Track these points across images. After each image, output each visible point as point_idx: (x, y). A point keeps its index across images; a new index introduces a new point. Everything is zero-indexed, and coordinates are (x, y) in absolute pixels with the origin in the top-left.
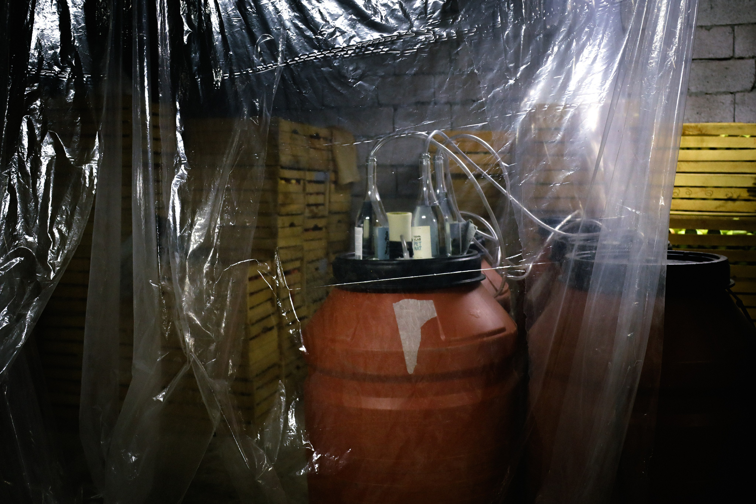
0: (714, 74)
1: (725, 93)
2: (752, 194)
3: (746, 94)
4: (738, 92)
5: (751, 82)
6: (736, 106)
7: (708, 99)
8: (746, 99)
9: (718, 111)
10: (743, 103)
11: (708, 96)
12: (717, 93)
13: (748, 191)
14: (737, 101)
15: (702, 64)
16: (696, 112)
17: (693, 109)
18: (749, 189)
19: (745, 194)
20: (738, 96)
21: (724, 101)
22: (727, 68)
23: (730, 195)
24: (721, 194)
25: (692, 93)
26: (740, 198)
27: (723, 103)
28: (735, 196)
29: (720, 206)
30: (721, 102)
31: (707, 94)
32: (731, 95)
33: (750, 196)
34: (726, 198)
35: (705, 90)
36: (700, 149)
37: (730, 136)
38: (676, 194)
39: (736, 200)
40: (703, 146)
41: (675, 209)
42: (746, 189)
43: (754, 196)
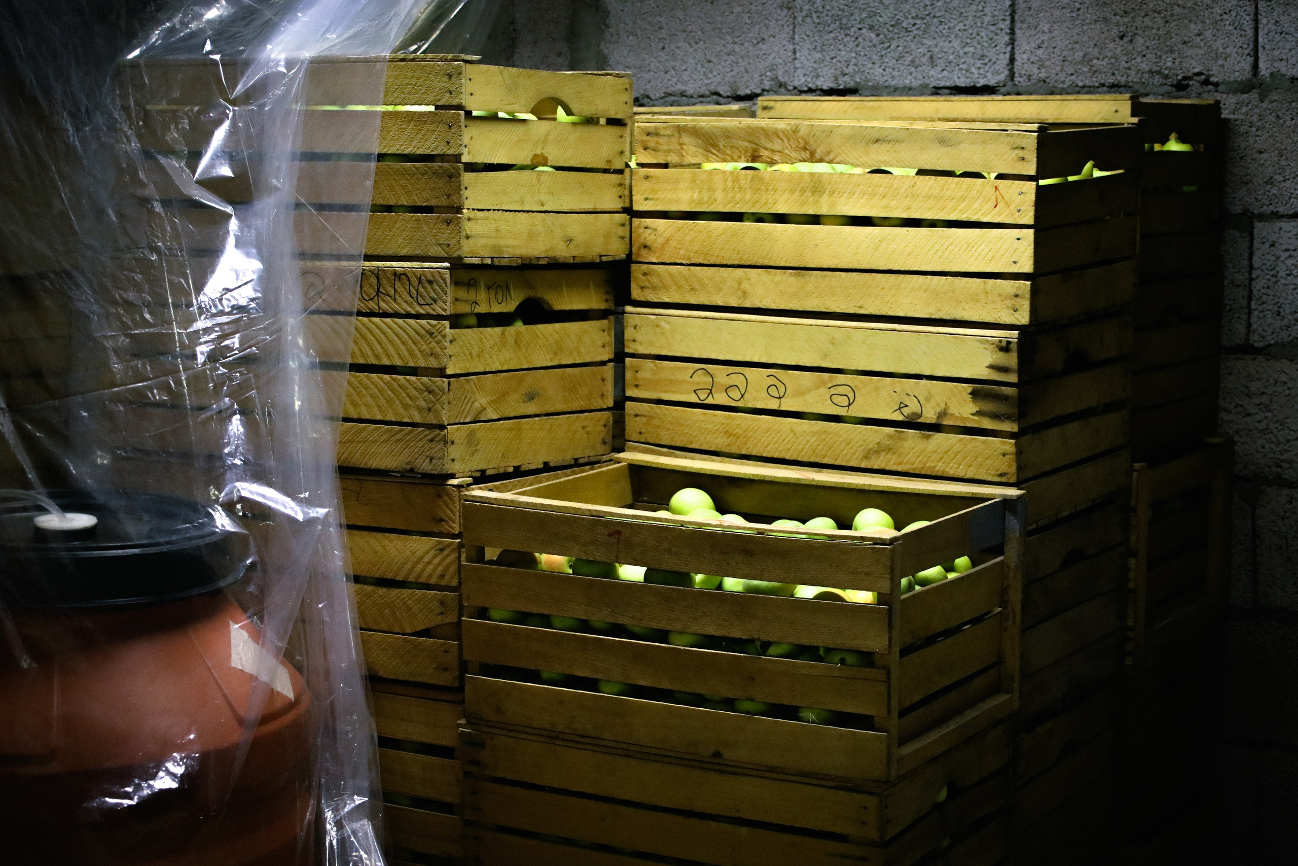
2: (988, 406)
6: (1263, 7)
9: (1194, 28)
13: (974, 394)
16: (1115, 32)
17: (1106, 20)
18: (979, 387)
19: (964, 408)
23: (912, 407)
24: (881, 401)
26: (946, 422)
28: (930, 416)
29: (878, 450)
33: (980, 413)
34: (898, 417)
36: (815, 220)
37: (921, 172)
38: (736, 394)
39: (936, 428)
40: (823, 209)
41: (734, 450)
42: (969, 387)
43: (995, 416)
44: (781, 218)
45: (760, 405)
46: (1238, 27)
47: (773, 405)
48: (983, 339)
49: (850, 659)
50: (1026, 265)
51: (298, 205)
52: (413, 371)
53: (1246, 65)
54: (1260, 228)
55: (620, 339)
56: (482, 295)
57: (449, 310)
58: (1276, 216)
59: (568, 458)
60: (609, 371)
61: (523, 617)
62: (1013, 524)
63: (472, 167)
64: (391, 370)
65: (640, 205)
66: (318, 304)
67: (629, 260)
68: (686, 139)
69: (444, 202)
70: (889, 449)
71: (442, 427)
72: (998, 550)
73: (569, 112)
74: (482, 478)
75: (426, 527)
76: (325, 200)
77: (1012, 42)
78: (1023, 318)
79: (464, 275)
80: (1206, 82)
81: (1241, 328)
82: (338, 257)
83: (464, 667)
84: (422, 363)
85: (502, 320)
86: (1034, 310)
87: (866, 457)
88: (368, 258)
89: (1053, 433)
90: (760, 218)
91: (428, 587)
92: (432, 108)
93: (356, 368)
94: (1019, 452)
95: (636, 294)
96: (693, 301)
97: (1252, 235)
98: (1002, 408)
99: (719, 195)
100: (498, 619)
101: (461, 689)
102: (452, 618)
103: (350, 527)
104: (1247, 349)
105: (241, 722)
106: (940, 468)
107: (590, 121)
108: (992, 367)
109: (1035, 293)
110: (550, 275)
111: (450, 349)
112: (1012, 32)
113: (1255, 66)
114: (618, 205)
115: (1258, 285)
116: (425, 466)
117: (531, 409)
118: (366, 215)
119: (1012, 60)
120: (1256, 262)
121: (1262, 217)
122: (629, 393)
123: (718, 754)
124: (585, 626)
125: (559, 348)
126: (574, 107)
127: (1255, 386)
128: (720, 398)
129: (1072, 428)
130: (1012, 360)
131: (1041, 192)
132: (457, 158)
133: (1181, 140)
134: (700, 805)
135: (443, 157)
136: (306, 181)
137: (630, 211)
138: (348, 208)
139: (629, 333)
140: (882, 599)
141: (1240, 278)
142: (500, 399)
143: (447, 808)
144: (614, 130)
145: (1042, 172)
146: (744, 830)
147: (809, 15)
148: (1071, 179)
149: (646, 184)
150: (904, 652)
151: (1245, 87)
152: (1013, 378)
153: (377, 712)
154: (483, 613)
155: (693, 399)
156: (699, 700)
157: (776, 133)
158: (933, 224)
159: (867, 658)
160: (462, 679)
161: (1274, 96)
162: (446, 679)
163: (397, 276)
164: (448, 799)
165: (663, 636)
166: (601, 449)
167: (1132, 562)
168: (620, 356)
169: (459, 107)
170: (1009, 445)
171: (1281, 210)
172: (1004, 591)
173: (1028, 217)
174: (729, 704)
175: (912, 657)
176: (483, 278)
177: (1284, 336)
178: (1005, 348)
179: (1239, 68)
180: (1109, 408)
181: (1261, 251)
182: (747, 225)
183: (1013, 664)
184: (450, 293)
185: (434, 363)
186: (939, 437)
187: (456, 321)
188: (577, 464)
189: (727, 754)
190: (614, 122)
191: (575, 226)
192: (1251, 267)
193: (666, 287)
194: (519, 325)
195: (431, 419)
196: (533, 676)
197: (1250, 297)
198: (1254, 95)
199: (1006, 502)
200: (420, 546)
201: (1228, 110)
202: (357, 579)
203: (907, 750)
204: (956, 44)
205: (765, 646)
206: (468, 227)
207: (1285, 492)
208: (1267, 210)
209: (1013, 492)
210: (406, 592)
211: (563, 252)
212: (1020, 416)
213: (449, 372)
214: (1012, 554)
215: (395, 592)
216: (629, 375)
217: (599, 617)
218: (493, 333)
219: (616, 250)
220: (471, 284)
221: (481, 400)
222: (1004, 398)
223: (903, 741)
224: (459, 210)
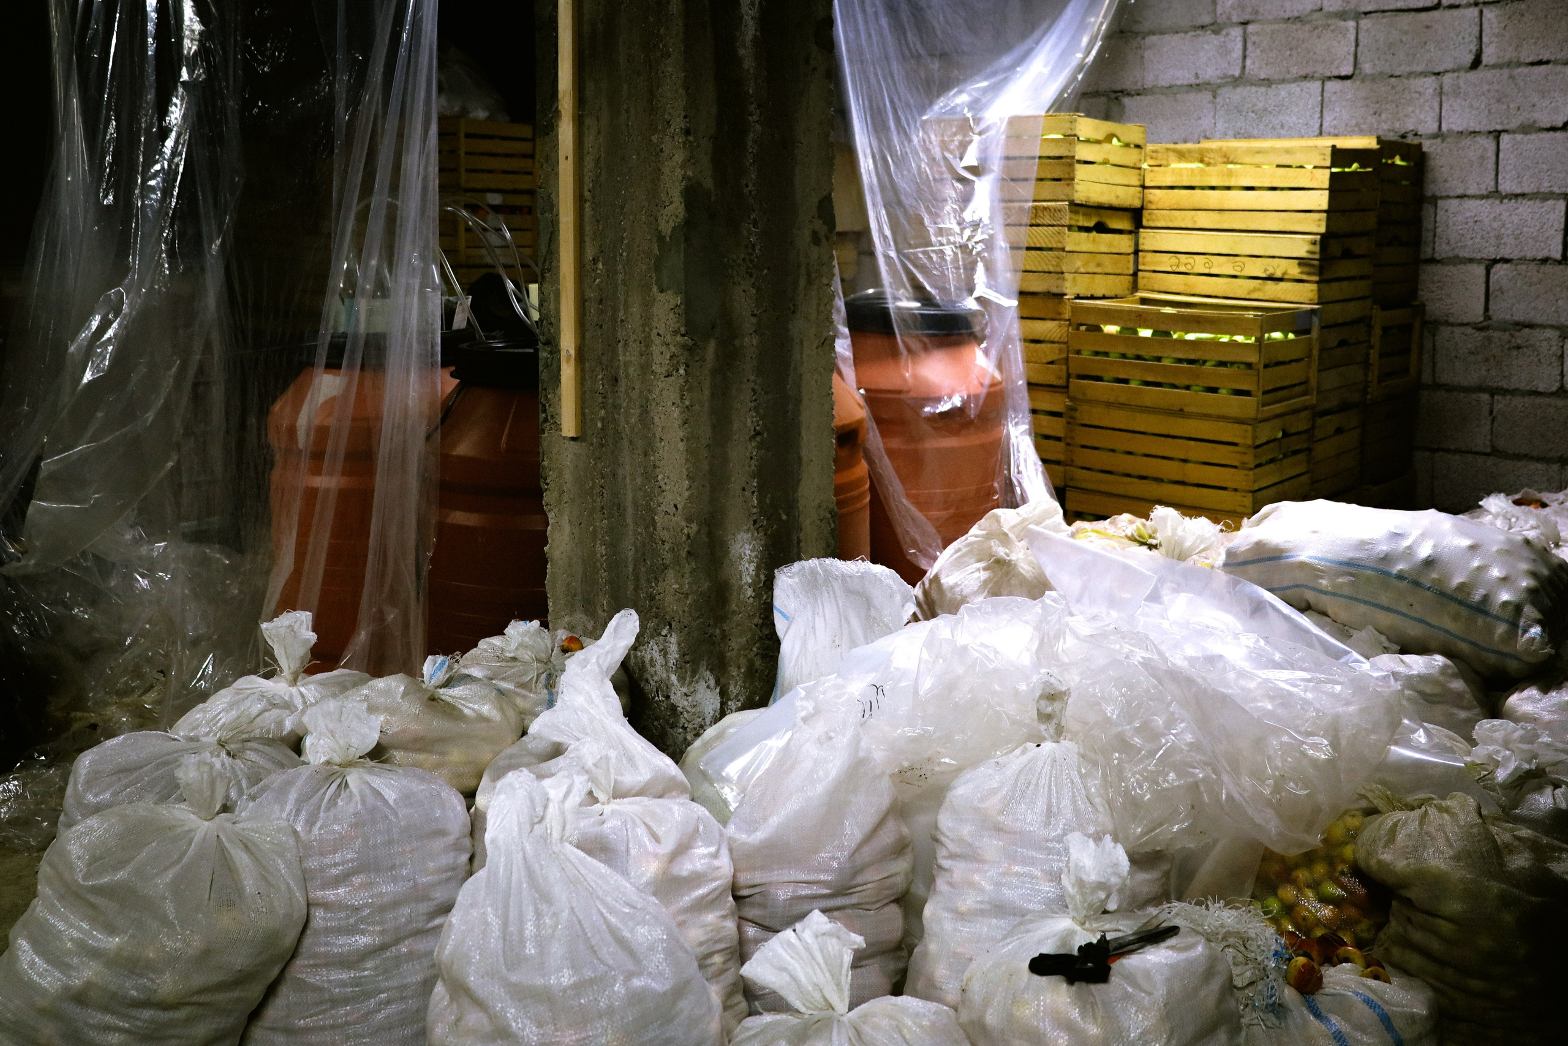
0: (1404, 39)
1: (1424, 74)
2: (1306, 269)
3: (1462, 74)
4: (1446, 71)
5: (1471, 51)
6: (1444, 98)
7: (1393, 87)
8: (1462, 84)
9: (1410, 109)
10: (1456, 92)
11: (1393, 80)
12: (1410, 75)
13: (1300, 264)
14: (1446, 88)
15: (1384, 21)
16: (1372, 111)
17: (1367, 106)
18: (1302, 261)
19: (1294, 271)
20: (1447, 79)
21: (1421, 90)
22: (1427, 27)
23: (1271, 271)
24: (1256, 268)
25: (1366, 75)
26: (1286, 277)
27: (1420, 93)
28: (1278, 274)
29: (1255, 290)
30: (1416, 92)
31: (1392, 76)
32: (1433, 78)
33: (1301, 273)
34: (1264, 275)
35: (1387, 69)
36: (1228, 188)
37: (1278, 166)
38: (1189, 267)
39: (1281, 280)
40: (1232, 183)
41: (1188, 292)
42: (1296, 261)
43: (1309, 274)
44: (1213, 188)
45: (1201, 271)
46: (1432, 108)
47: (1207, 271)
48: (1304, 240)
49: (1242, 366)
50: (1325, 206)
51: (1003, 179)
52: (1051, 249)
53: (1436, 126)
54: (1440, 202)
55: (1137, 244)
56: (1081, 218)
57: (1067, 223)
58: (1448, 197)
59: (1113, 294)
60: (1132, 257)
61: (1097, 353)
62: (1316, 320)
63: (1079, 162)
64: (1040, 249)
65: (1147, 184)
66: (1009, 221)
67: (1142, 208)
68: (1171, 154)
69: (1067, 176)
70: (1259, 290)
71: (1062, 273)
72: (1307, 331)
73: (1119, 140)
74: (1078, 297)
75: (1054, 316)
76: (1015, 177)
77: (1322, 117)
78: (1323, 230)
79: (1074, 208)
80: (1416, 135)
81: (1430, 251)
82: (1020, 201)
83: (1069, 376)
84: (1054, 245)
85: (1087, 230)
86: (1328, 226)
87: (1249, 293)
88: (1034, 201)
89: (1335, 285)
90: (1203, 188)
91: (1053, 342)
92: (1061, 137)
93: (1029, 249)
94: (1319, 290)
95: (1145, 223)
96: (1171, 225)
97: (1436, 206)
98: (1312, 270)
99: (1185, 178)
100: (1086, 355)
101: (1067, 387)
102: (1064, 355)
103: (1022, 318)
104: (1433, 261)
105: (982, 385)
106: (1283, 298)
107: (1127, 145)
108: (1308, 252)
109: (1328, 220)
110: (1109, 212)
111: (1067, 240)
112: (1322, 112)
113: (1440, 127)
114: (1138, 183)
115: (1439, 230)
116: (1055, 290)
117: (1098, 270)
118: (1033, 182)
119: (1321, 125)
120: (1438, 219)
121: (1441, 198)
122: (1140, 267)
123: (1181, 410)
124: (1124, 356)
125: (1110, 245)
126: (1122, 138)
127: (1436, 278)
128: (1182, 269)
129: (1345, 284)
130: (1317, 248)
131: (1332, 174)
132: (1073, 157)
133: (1402, 159)
134: (1172, 433)
135: (1067, 157)
136: (1006, 169)
137: (1144, 187)
138: (1026, 180)
139: (1141, 241)
140: (1257, 340)
141: (1431, 227)
142: (1085, 264)
143: (1058, 439)
144: (1137, 150)
145: (1333, 165)
146: (1192, 443)
147: (1223, 106)
148: (1347, 170)
149: (1151, 174)
150: (1266, 366)
151: (1435, 136)
152: (1317, 256)
153: (1032, 399)
154: (1078, 352)
155: (1170, 269)
156: (1174, 386)
157: (1212, 150)
158: (1282, 189)
159: (1249, 366)
160: (1068, 382)
161: (1449, 140)
162: (1062, 382)
163: (1045, 208)
164: (1059, 435)
165: (1159, 359)
166: (1127, 292)
167: (1372, 351)
168: (1136, 252)
169: (1075, 135)
170: (1314, 287)
171: (1451, 194)
172: (1311, 350)
173: (1326, 185)
174: (1188, 388)
175: (1269, 369)
176: (1081, 210)
177: (1451, 254)
178: (1314, 243)
179: (1431, 127)
180: (1362, 278)
181: (1440, 213)
182: (1197, 192)
183: (1313, 382)
184: (1068, 215)
185: (1060, 246)
186: (1282, 284)
187: (1070, 227)
188: (1116, 297)
189: (1186, 409)
190: (1138, 146)
191: (1121, 191)
192: (1436, 222)
193: (1158, 220)
194: (1094, 233)
195: (1058, 270)
196: (1099, 379)
197: (1435, 236)
198: (1439, 140)
199: (1312, 311)
200: (1050, 325)
201: (1427, 146)
202: (1025, 340)
203: (1266, 408)
204: (1294, 118)
205: (1205, 362)
206: (1077, 187)
207: (1449, 328)
208: (1444, 194)
209: (1316, 307)
210: (1043, 345)
211: (1115, 202)
212: (1320, 274)
213: (1067, 249)
214: (1315, 334)
215: (1039, 345)
216: (1140, 260)
217: (1131, 352)
218: (1084, 235)
219: (1137, 203)
220: (1076, 213)
221: (1079, 264)
222: (1313, 266)
223: (1264, 405)
224: (1073, 179)
